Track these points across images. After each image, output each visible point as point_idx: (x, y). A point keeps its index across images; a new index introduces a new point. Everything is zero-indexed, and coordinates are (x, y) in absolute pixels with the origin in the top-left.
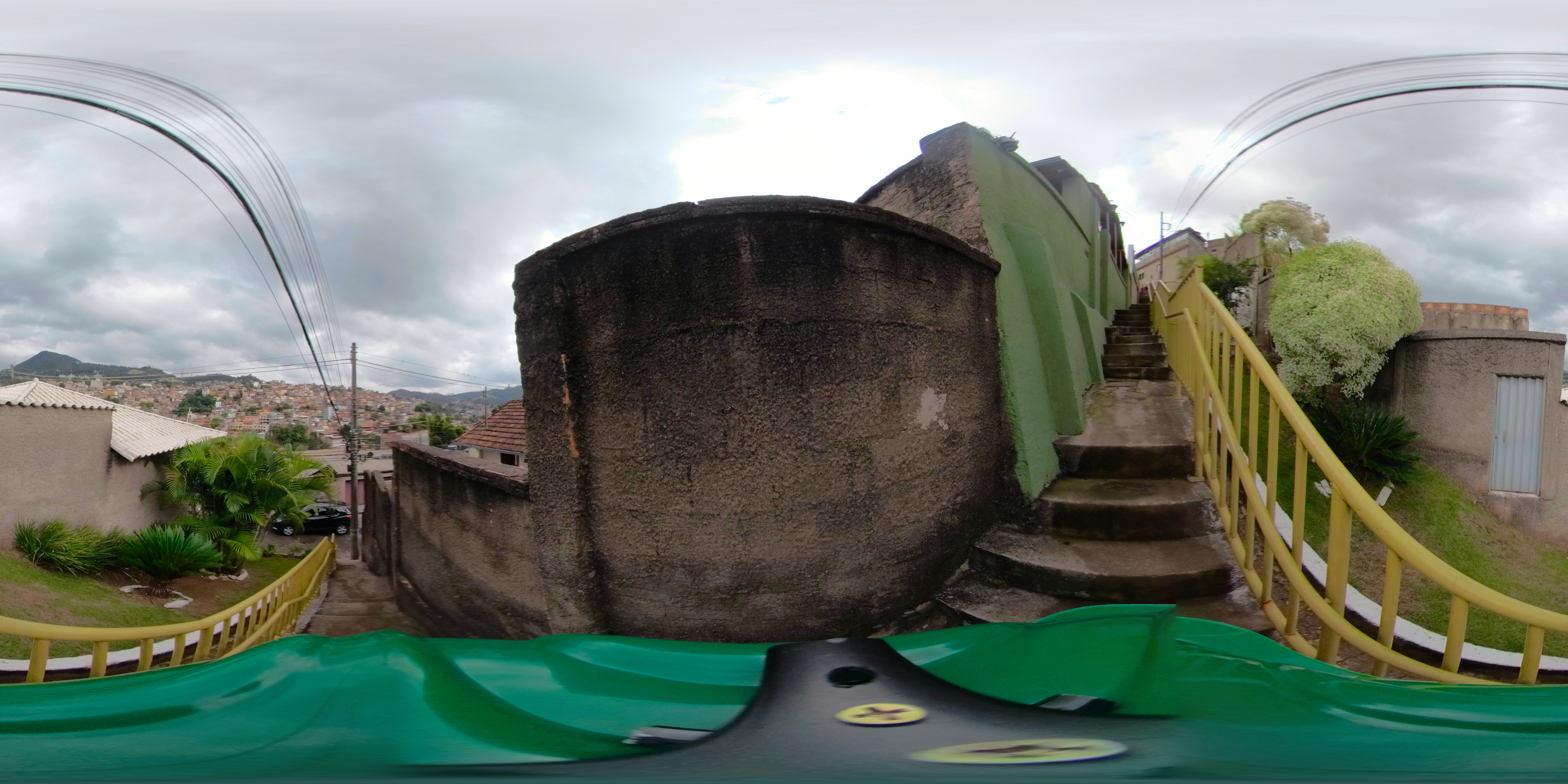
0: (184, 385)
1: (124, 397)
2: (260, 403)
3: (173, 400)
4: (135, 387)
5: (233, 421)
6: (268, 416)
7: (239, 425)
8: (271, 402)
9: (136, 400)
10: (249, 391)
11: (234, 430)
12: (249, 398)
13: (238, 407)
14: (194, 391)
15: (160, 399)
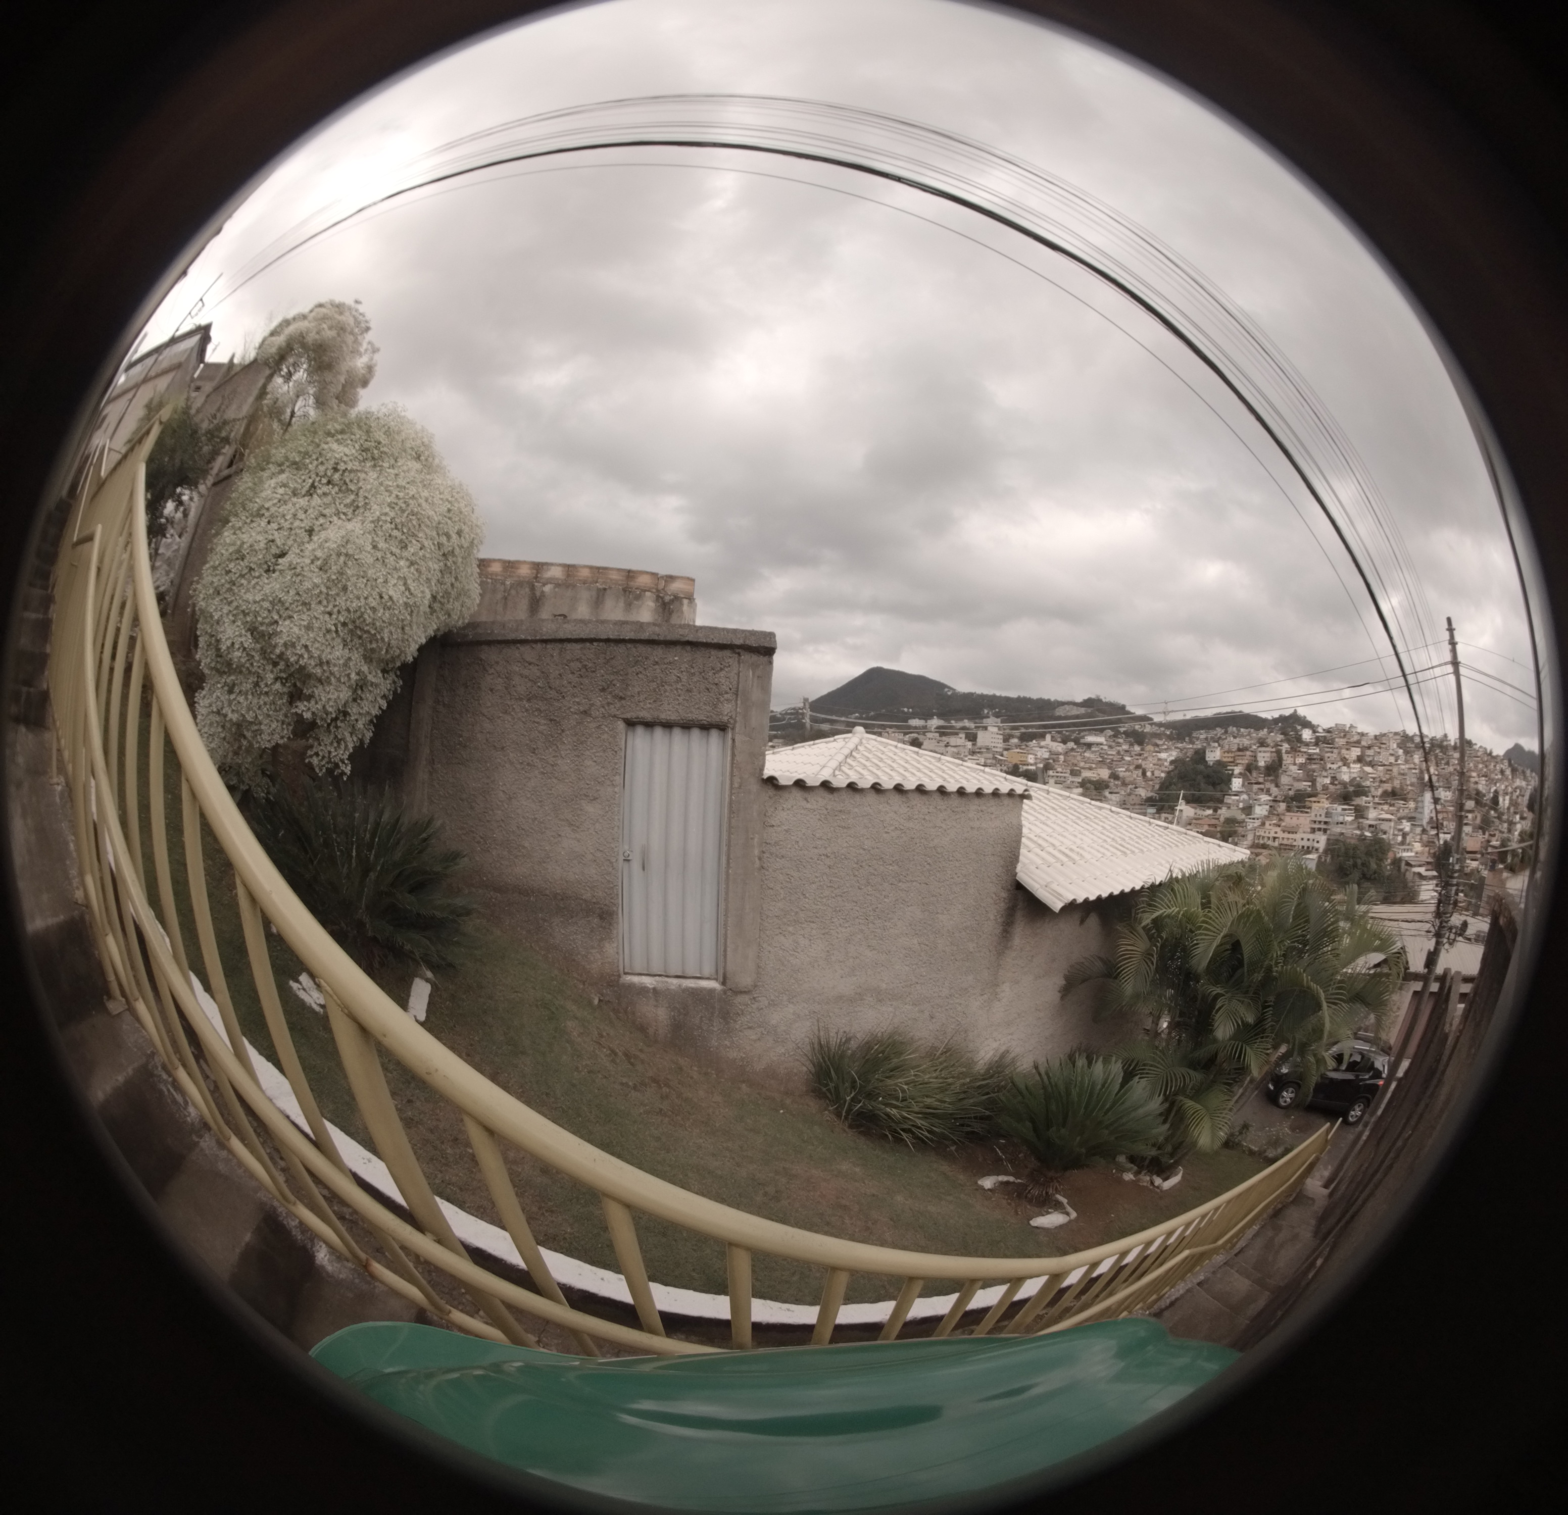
0: (1170, 738)
1: (1047, 767)
2: (1314, 782)
3: (1149, 774)
4: (1071, 745)
5: (1263, 824)
6: (1328, 814)
7: (1272, 835)
8: (1334, 778)
9: (1074, 773)
10: (1294, 750)
11: (1264, 846)
12: (1294, 769)
13: (1274, 791)
14: (1190, 753)
15: (1121, 771)
